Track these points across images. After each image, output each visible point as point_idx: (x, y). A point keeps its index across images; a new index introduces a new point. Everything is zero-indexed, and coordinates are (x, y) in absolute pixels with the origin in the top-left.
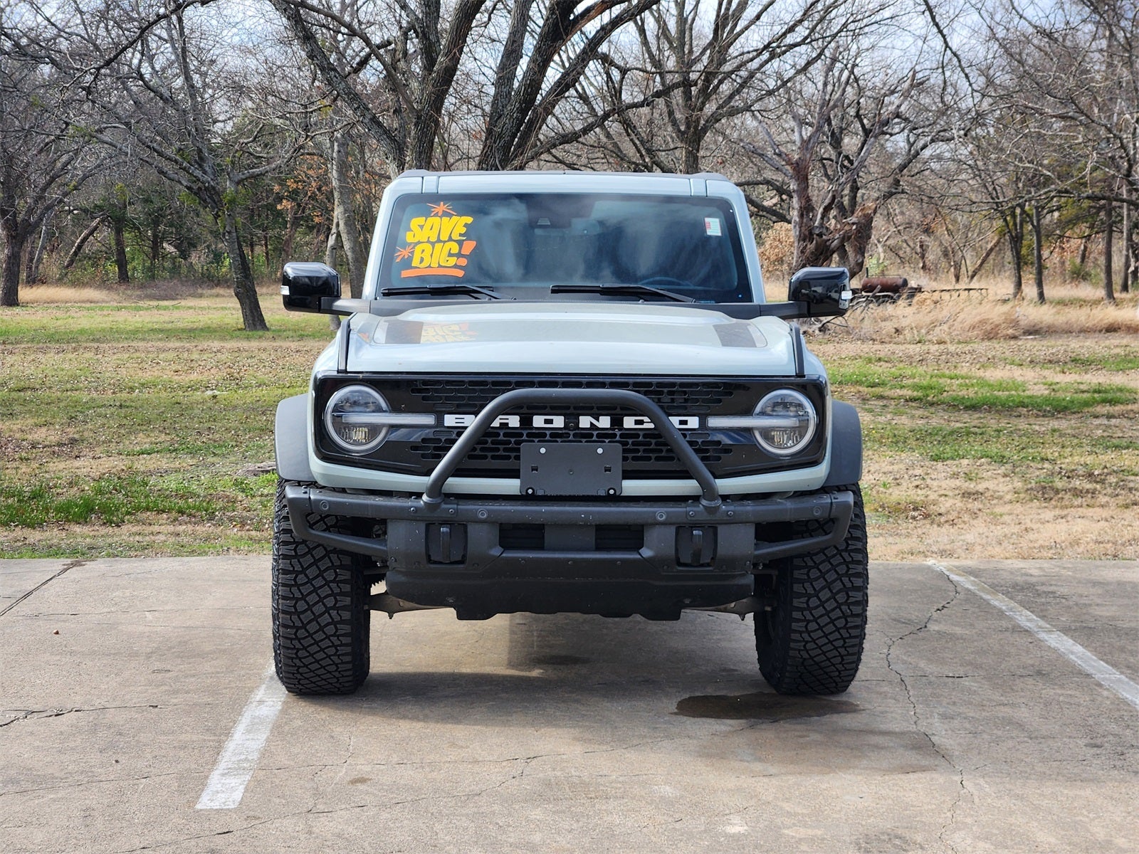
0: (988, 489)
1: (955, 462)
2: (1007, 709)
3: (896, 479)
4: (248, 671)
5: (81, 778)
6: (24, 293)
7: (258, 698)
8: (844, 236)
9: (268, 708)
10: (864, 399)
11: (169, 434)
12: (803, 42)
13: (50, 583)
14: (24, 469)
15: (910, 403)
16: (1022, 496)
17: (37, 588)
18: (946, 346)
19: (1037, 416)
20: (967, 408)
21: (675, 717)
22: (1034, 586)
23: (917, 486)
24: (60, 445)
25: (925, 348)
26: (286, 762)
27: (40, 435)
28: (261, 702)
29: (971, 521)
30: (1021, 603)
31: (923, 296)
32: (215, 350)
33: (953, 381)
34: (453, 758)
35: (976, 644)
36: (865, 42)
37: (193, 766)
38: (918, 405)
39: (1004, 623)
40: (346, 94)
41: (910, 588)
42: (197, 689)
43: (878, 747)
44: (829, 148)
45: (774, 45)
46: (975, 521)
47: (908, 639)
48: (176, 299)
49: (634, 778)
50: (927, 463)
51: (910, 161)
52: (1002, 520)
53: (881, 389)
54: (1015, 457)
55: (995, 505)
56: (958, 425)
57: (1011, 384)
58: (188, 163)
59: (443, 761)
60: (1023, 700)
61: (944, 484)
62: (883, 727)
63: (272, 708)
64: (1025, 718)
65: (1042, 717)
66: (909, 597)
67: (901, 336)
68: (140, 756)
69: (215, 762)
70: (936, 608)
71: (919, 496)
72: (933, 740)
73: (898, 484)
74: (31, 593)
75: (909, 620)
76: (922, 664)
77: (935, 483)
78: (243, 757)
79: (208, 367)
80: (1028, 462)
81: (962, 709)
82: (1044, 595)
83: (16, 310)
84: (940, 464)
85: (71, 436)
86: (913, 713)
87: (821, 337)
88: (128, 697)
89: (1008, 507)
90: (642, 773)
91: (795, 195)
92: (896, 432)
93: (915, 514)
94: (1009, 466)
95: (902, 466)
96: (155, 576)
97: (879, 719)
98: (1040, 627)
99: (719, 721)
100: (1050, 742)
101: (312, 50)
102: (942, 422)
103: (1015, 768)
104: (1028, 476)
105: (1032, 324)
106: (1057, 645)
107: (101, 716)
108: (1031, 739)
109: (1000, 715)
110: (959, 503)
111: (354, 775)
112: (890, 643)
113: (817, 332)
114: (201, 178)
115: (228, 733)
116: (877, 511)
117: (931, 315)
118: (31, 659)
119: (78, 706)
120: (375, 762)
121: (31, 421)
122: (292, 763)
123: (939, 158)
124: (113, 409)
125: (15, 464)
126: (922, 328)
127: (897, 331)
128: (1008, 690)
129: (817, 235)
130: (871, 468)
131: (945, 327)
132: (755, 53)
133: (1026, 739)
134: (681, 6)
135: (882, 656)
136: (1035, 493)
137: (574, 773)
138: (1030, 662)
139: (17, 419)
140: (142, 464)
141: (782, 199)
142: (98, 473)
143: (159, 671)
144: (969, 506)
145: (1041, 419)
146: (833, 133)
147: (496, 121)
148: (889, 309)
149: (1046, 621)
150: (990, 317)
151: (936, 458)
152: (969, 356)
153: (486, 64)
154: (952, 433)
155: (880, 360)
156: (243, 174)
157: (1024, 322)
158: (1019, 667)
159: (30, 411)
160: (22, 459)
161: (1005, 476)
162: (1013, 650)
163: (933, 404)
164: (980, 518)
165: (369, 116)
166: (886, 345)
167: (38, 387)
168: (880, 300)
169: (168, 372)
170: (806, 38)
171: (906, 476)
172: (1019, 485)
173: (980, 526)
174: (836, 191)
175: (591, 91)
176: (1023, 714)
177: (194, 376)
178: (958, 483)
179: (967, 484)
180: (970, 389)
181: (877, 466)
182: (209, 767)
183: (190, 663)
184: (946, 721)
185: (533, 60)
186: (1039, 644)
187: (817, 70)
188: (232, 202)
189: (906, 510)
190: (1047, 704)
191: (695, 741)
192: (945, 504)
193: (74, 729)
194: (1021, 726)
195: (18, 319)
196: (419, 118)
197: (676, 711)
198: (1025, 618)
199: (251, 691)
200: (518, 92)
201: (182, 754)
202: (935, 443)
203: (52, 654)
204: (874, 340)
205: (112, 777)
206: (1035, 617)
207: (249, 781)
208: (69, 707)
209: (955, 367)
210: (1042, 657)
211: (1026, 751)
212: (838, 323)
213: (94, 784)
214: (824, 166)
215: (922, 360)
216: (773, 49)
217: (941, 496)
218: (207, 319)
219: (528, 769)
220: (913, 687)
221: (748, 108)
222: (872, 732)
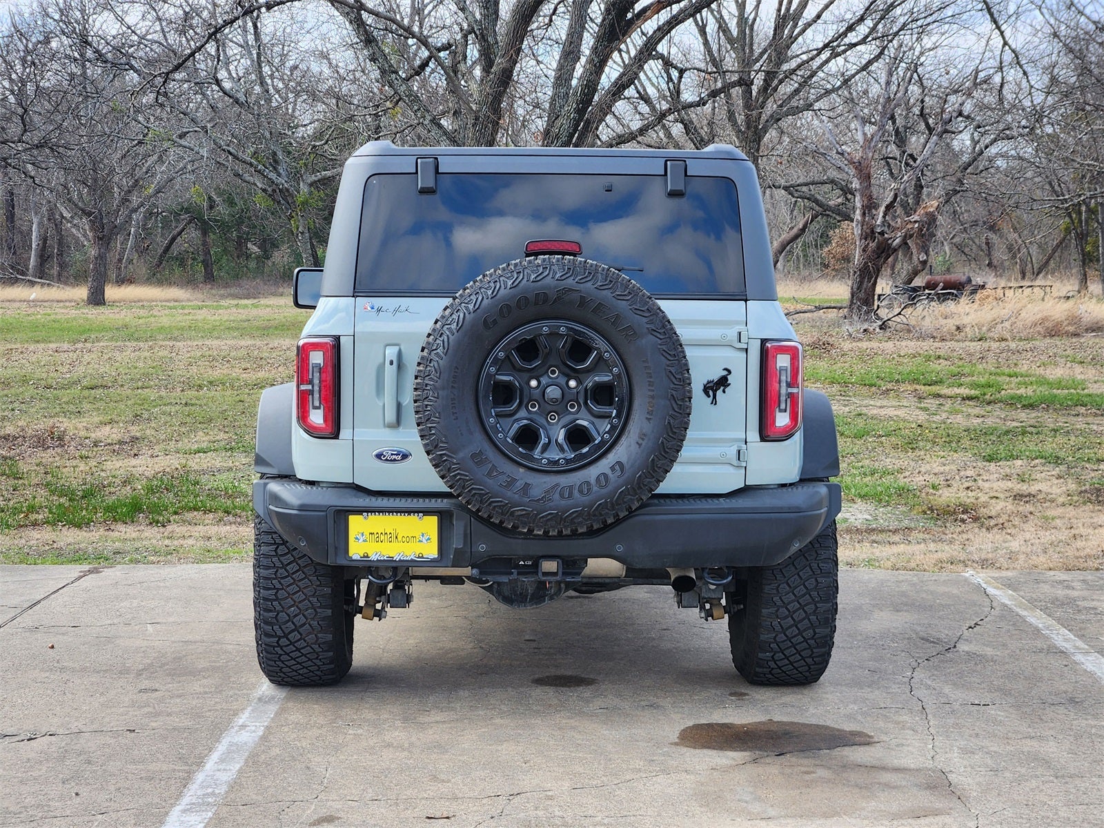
0: (1040, 491)
1: (1008, 463)
2: (1035, 743)
3: (947, 480)
4: (237, 692)
5: (35, 813)
6: (111, 292)
7: (241, 722)
8: (906, 234)
9: (249, 734)
10: (920, 398)
11: (227, 432)
12: (863, 41)
13: (61, 591)
14: (82, 466)
15: (967, 402)
16: (1075, 498)
17: (47, 597)
18: (1007, 343)
19: (1096, 415)
20: (1024, 407)
21: (674, 748)
22: (1075, 601)
23: (968, 488)
24: (121, 443)
25: (986, 345)
26: (254, 797)
27: (105, 433)
28: (243, 727)
29: (1022, 524)
30: (1059, 620)
31: (985, 292)
32: (284, 348)
33: (1012, 379)
34: (432, 794)
35: (1007, 666)
36: (928, 42)
37: (156, 800)
38: (975, 404)
39: (1039, 644)
40: (407, 96)
41: (943, 603)
42: (181, 711)
43: (888, 786)
44: (894, 147)
45: (835, 44)
46: (1026, 525)
47: (935, 660)
48: (259, 298)
49: (620, 819)
50: (979, 464)
51: (975, 159)
52: (1054, 524)
53: (938, 388)
54: (1070, 458)
55: (1047, 508)
56: (1015, 424)
57: (1070, 382)
58: (263, 165)
59: (420, 797)
60: (1052, 732)
61: (996, 485)
62: (897, 763)
63: (253, 734)
64: (1053, 753)
65: (1071, 752)
66: (941, 613)
67: (961, 334)
68: (102, 788)
69: (179, 795)
70: (968, 625)
71: (967, 498)
72: (950, 779)
73: (949, 486)
74: (39, 602)
75: (938, 639)
76: (947, 689)
77: (987, 485)
78: (210, 790)
79: (276, 365)
80: (1084, 463)
81: (986, 743)
82: (1084, 612)
83: (101, 309)
84: (993, 464)
85: (132, 434)
86: (931, 746)
87: (881, 335)
88: (107, 720)
89: (1060, 510)
90: (631, 814)
91: (858, 195)
92: (950, 432)
93: (965, 517)
94: (1063, 468)
95: (954, 467)
96: (168, 584)
97: (894, 753)
98: (1077, 648)
99: (721, 753)
100: (1078, 782)
101: (374, 53)
102: (998, 421)
103: (1037, 812)
104: (1083, 477)
105: (1095, 321)
106: (1094, 669)
107: (75, 741)
108: (1057, 778)
109: (1026, 749)
110: (1010, 506)
111: (323, 812)
112: (915, 664)
113: (878, 330)
114: (275, 180)
115: (200, 763)
116: (925, 513)
117: (993, 312)
118: (19, 676)
119: (53, 730)
120: (348, 798)
121: (97, 419)
122: (260, 798)
123: (1004, 156)
124: (178, 407)
125: (74, 463)
126: (983, 326)
127: (958, 328)
128: (1036, 720)
129: (879, 233)
130: (921, 469)
131: (1007, 324)
132: (815, 52)
133: (1051, 778)
134: (741, 7)
135: (904, 680)
136: (1089, 495)
137: (557, 813)
138: (1063, 688)
139: (84, 417)
140: (195, 463)
141: (847, 198)
142: (153, 472)
143: (145, 691)
144: (1021, 509)
145: (1099, 418)
146: (897, 132)
147: (553, 122)
148: (951, 306)
149: (1084, 642)
150: (1052, 314)
151: (990, 459)
152: (1030, 353)
153: (549, 66)
154: (1007, 432)
155: (939, 357)
156: (316, 176)
157: (1087, 319)
158: (1050, 693)
159: (98, 409)
160: (82, 458)
161: (1059, 477)
162: (1046, 675)
163: (991, 402)
164: (1030, 522)
165: (429, 118)
166: (947, 343)
167: (110, 384)
168: (942, 298)
169: (237, 370)
170: (867, 37)
171: (957, 477)
172: (1072, 486)
173: (1029, 531)
174: (898, 189)
175: (651, 91)
176: (1051, 749)
177: (261, 374)
178: (1009, 484)
179: (1019, 486)
180: (1029, 387)
181: (928, 467)
182: (172, 801)
183: (180, 682)
184: (966, 756)
185: (590, 61)
186: (1073, 666)
187: (879, 68)
188: (305, 203)
189: (955, 512)
190: (1078, 737)
191: (692, 777)
192: (996, 507)
193: (43, 755)
194: (1046, 763)
195: (102, 317)
196: (477, 119)
197: (677, 740)
198: (1062, 638)
199: (236, 713)
200: (575, 94)
201: (147, 786)
202: (990, 443)
203: (42, 670)
204: (934, 337)
205: (68, 813)
206: (1072, 637)
207: (210, 818)
208: (44, 731)
209: (1016, 364)
210: (1076, 682)
211: (1049, 791)
212: (899, 320)
213: (47, 820)
214: (888, 163)
215: (983, 358)
216: (833, 48)
217: (992, 498)
218: (282, 317)
219: (509, 807)
220: (934, 716)
221: (809, 107)
222: (884, 768)
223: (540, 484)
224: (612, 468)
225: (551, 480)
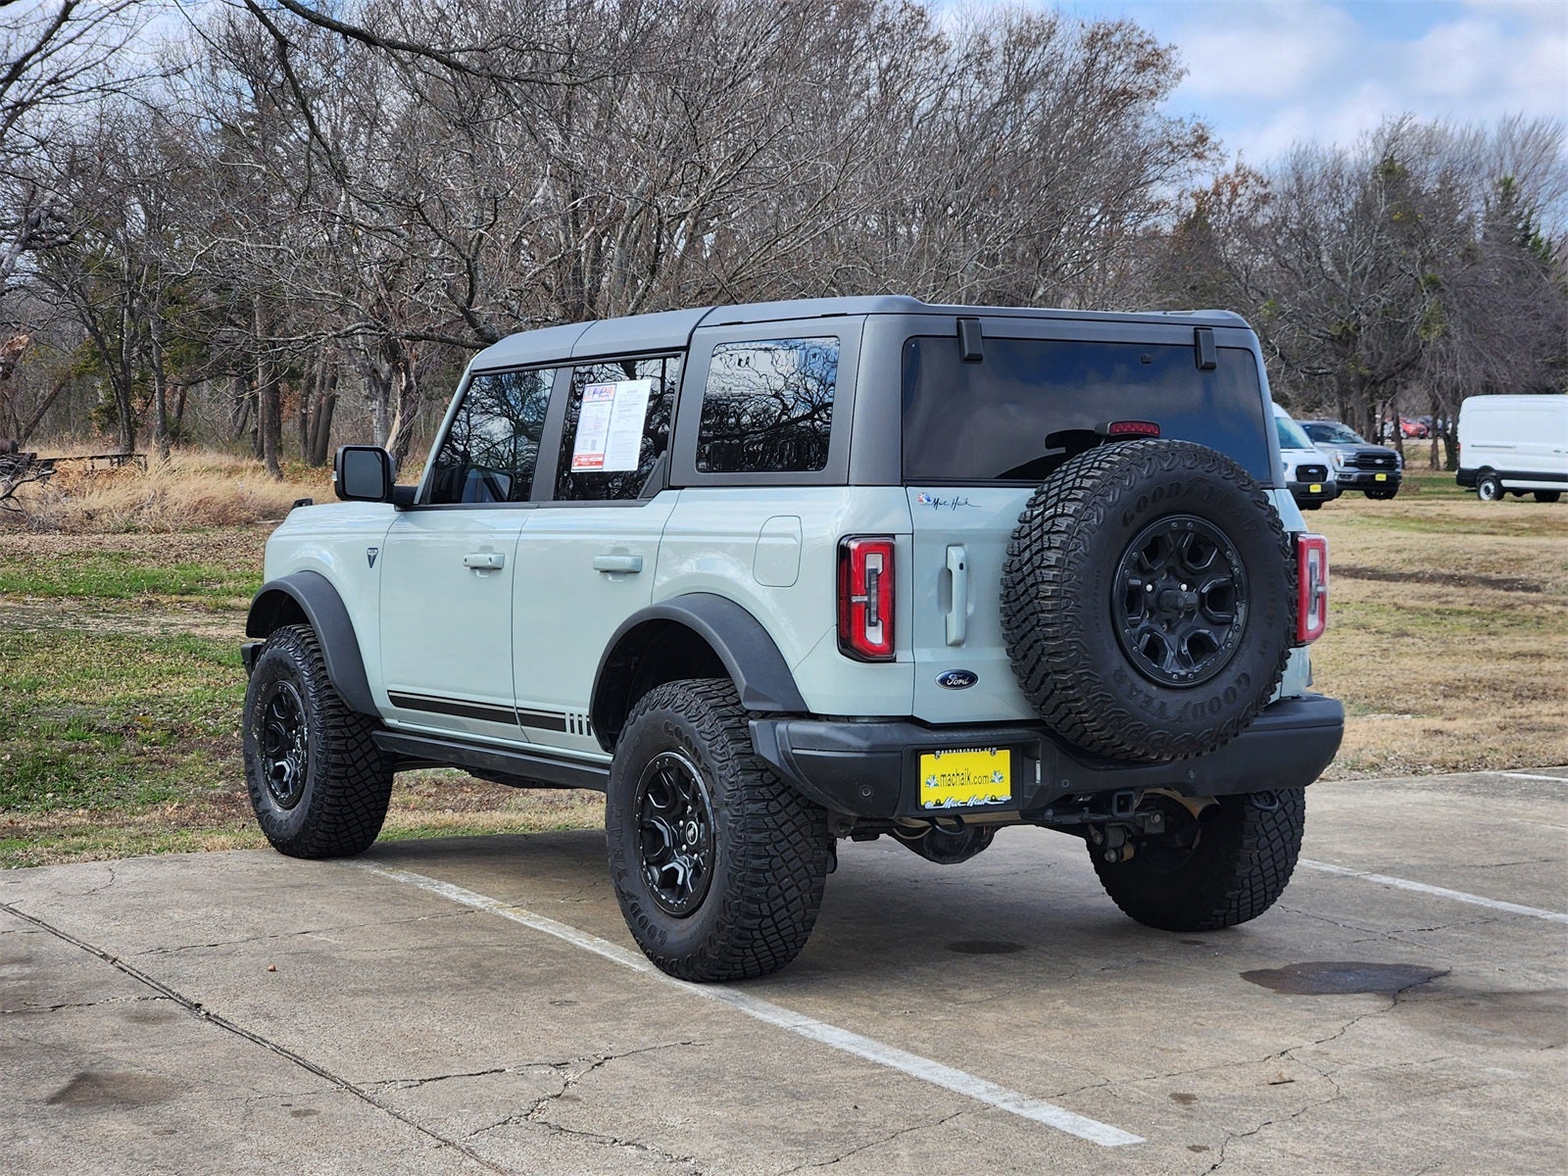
7: (781, 1022)
67: (95, 522)
68: (861, 1100)
69: (966, 1096)
98: (1346, 871)
105: (264, 504)
107: (662, 1062)
118: (340, 1004)
126: (123, 511)
127: (89, 515)
157: (253, 502)
203: (347, 996)
204: (60, 529)
223: (1174, 702)
224: (1238, 682)
225: (1182, 698)
